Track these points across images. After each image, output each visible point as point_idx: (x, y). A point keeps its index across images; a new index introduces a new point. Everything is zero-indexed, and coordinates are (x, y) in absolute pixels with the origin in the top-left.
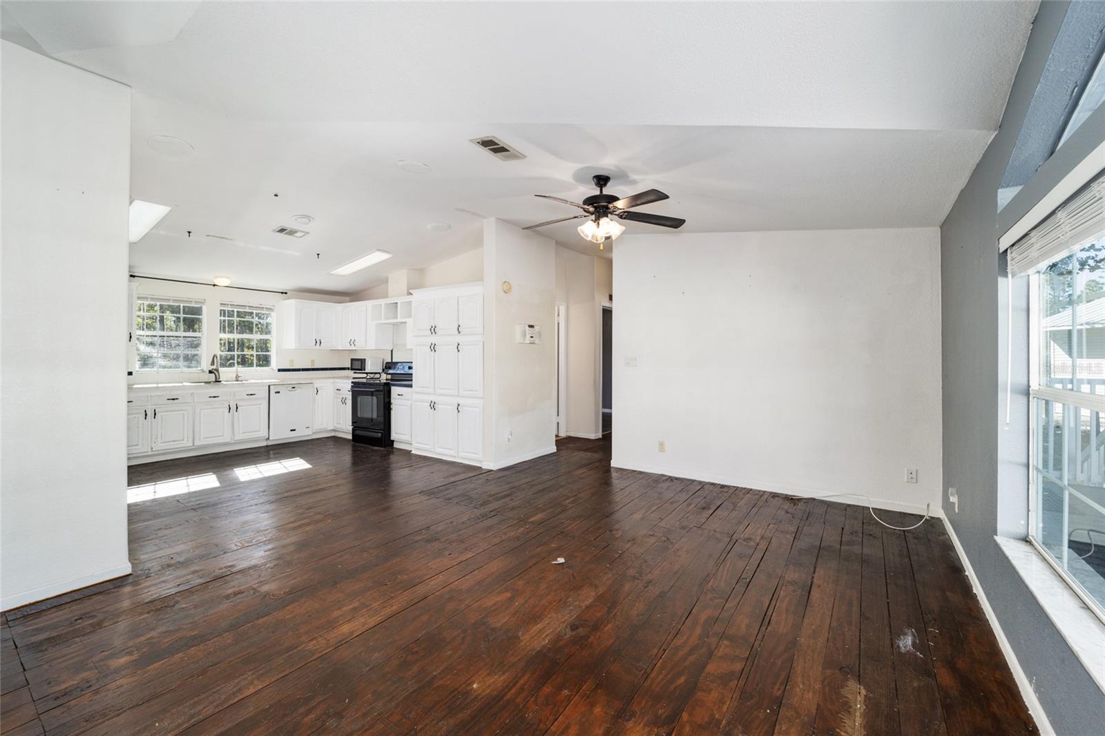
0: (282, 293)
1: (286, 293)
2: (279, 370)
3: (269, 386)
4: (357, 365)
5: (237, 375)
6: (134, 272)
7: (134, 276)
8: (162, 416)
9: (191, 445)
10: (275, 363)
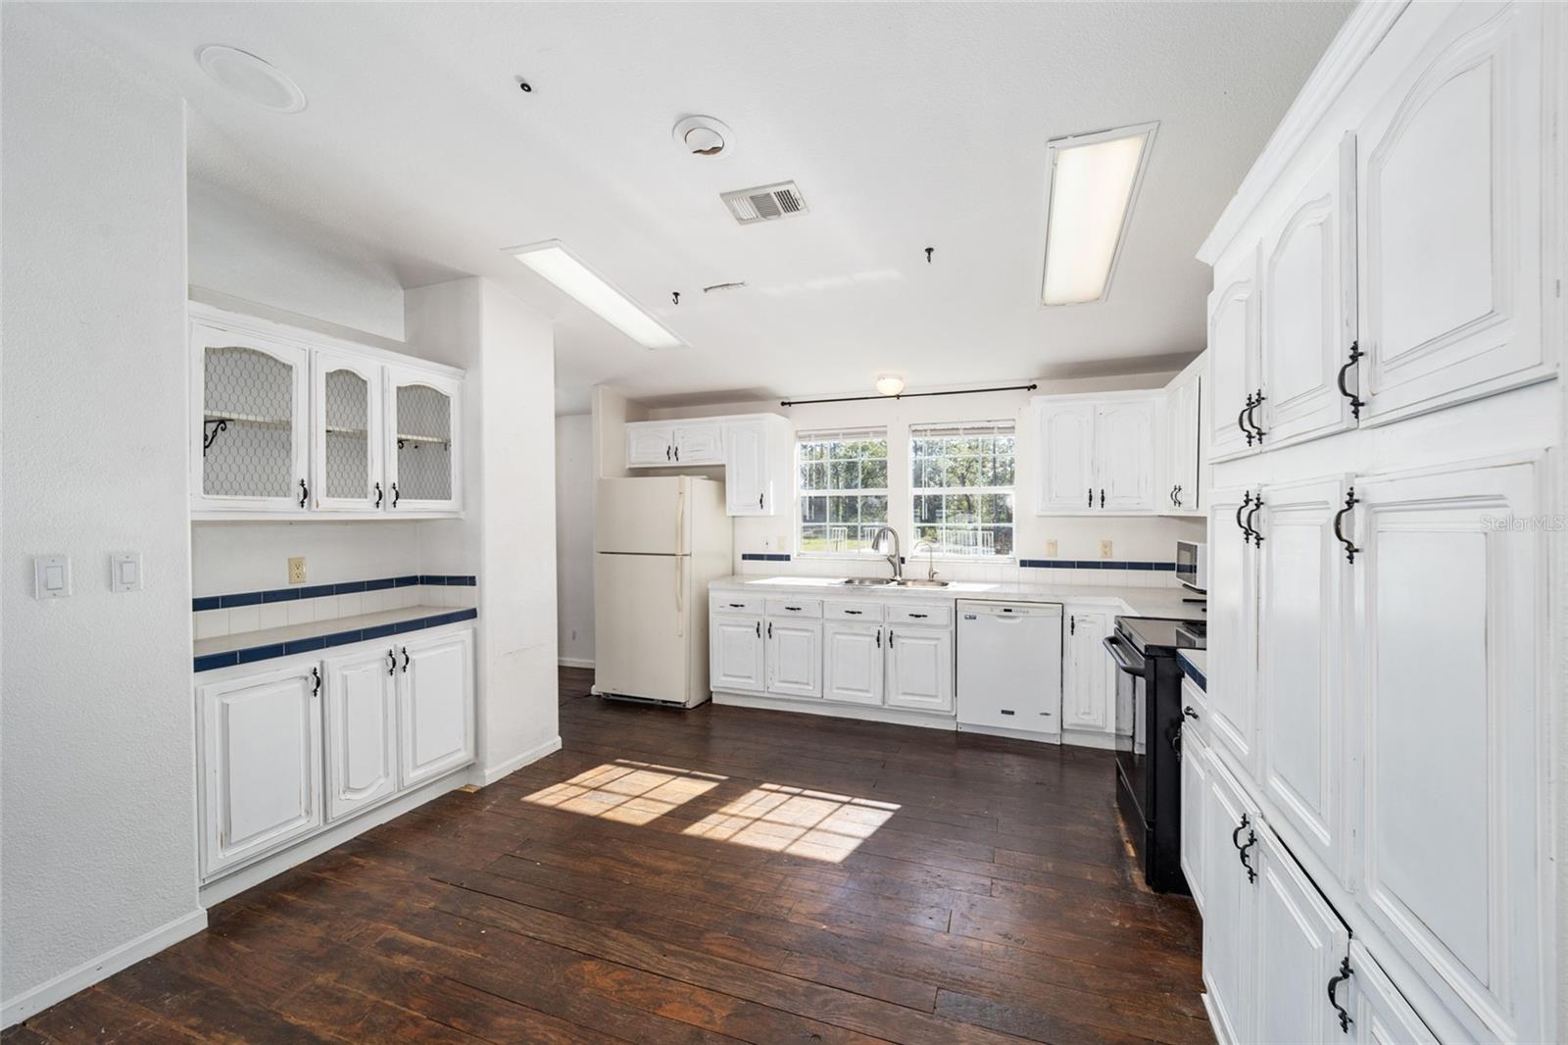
0: (1029, 388)
1: (1034, 387)
2: (1023, 563)
3: (956, 600)
4: (1186, 561)
5: (931, 570)
6: (787, 398)
7: (790, 404)
8: (780, 635)
9: (820, 696)
10: (1022, 548)
